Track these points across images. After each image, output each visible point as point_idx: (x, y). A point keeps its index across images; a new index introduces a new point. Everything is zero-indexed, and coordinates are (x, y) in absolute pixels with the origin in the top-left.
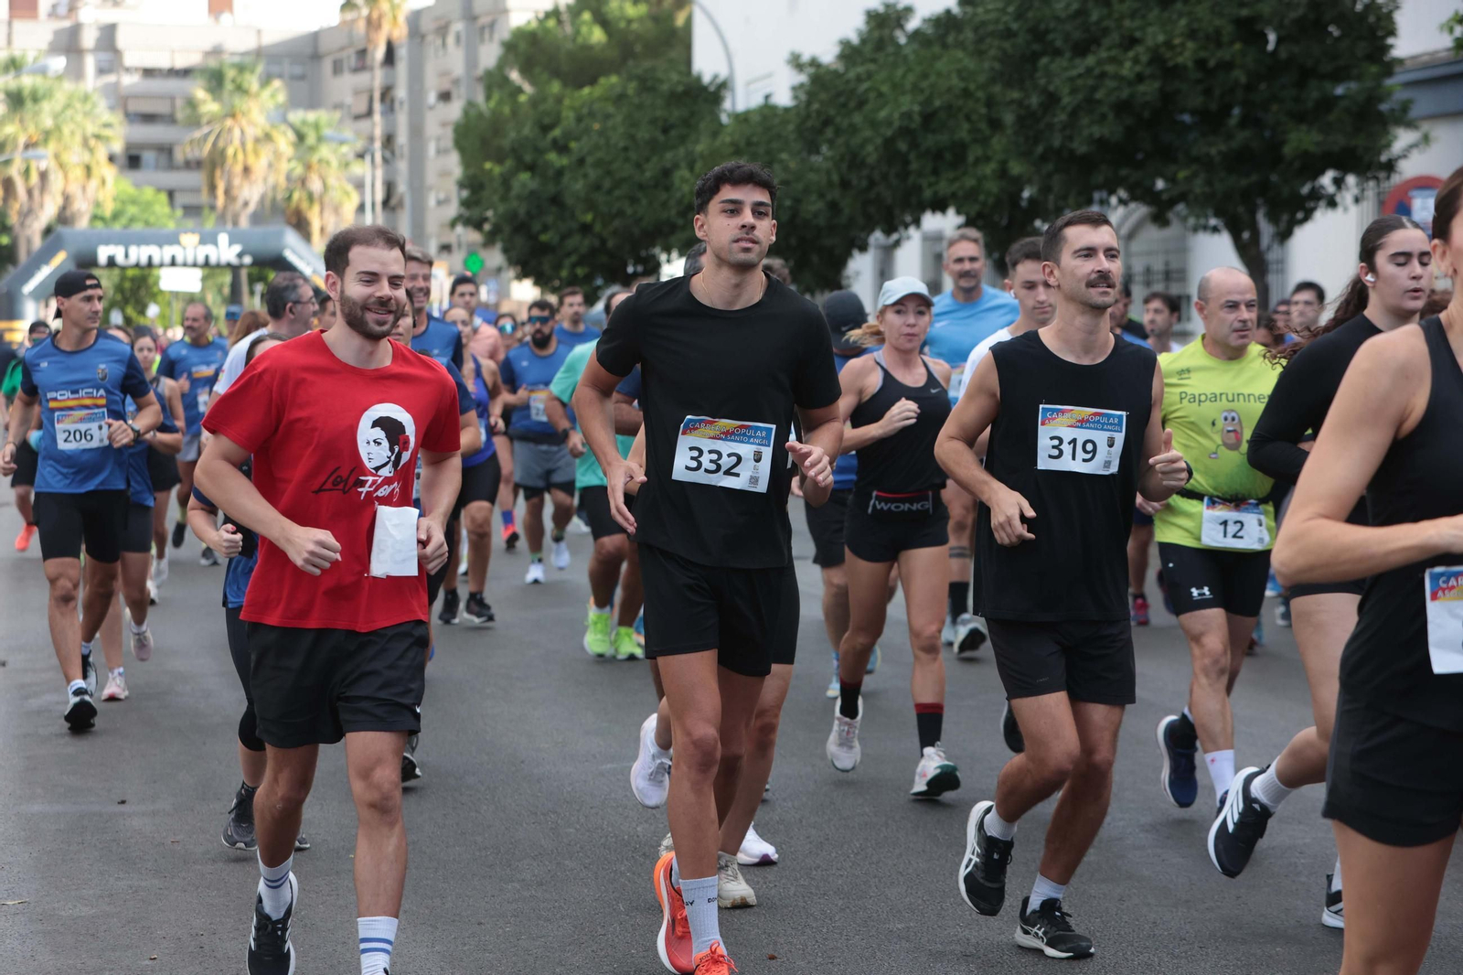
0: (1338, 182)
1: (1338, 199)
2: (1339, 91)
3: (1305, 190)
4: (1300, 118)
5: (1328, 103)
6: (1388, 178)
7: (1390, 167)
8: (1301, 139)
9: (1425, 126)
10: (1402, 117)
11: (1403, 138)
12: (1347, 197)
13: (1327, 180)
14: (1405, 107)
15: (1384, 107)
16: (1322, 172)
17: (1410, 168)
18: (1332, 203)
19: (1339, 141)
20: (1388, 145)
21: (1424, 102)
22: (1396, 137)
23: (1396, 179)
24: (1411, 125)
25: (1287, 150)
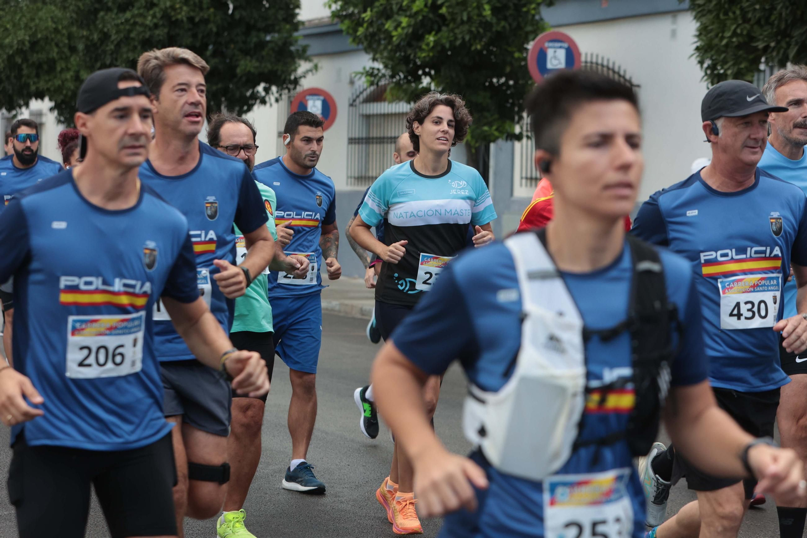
0: (267, 90)
1: (267, 99)
2: (268, 38)
3: (248, 94)
4: (246, 53)
5: (262, 45)
6: (295, 88)
7: (296, 82)
8: (246, 65)
9: (316, 60)
10: (303, 54)
11: (303, 66)
12: (272, 98)
13: (260, 88)
14: (305, 49)
15: (293, 48)
16: (259, 84)
17: (307, 83)
18: (263, 102)
19: (268, 66)
20: (295, 70)
21: (315, 46)
22: (299, 66)
23: (299, 89)
24: (307, 59)
25: (238, 71)
